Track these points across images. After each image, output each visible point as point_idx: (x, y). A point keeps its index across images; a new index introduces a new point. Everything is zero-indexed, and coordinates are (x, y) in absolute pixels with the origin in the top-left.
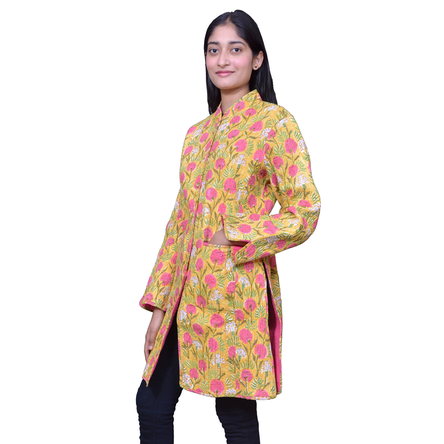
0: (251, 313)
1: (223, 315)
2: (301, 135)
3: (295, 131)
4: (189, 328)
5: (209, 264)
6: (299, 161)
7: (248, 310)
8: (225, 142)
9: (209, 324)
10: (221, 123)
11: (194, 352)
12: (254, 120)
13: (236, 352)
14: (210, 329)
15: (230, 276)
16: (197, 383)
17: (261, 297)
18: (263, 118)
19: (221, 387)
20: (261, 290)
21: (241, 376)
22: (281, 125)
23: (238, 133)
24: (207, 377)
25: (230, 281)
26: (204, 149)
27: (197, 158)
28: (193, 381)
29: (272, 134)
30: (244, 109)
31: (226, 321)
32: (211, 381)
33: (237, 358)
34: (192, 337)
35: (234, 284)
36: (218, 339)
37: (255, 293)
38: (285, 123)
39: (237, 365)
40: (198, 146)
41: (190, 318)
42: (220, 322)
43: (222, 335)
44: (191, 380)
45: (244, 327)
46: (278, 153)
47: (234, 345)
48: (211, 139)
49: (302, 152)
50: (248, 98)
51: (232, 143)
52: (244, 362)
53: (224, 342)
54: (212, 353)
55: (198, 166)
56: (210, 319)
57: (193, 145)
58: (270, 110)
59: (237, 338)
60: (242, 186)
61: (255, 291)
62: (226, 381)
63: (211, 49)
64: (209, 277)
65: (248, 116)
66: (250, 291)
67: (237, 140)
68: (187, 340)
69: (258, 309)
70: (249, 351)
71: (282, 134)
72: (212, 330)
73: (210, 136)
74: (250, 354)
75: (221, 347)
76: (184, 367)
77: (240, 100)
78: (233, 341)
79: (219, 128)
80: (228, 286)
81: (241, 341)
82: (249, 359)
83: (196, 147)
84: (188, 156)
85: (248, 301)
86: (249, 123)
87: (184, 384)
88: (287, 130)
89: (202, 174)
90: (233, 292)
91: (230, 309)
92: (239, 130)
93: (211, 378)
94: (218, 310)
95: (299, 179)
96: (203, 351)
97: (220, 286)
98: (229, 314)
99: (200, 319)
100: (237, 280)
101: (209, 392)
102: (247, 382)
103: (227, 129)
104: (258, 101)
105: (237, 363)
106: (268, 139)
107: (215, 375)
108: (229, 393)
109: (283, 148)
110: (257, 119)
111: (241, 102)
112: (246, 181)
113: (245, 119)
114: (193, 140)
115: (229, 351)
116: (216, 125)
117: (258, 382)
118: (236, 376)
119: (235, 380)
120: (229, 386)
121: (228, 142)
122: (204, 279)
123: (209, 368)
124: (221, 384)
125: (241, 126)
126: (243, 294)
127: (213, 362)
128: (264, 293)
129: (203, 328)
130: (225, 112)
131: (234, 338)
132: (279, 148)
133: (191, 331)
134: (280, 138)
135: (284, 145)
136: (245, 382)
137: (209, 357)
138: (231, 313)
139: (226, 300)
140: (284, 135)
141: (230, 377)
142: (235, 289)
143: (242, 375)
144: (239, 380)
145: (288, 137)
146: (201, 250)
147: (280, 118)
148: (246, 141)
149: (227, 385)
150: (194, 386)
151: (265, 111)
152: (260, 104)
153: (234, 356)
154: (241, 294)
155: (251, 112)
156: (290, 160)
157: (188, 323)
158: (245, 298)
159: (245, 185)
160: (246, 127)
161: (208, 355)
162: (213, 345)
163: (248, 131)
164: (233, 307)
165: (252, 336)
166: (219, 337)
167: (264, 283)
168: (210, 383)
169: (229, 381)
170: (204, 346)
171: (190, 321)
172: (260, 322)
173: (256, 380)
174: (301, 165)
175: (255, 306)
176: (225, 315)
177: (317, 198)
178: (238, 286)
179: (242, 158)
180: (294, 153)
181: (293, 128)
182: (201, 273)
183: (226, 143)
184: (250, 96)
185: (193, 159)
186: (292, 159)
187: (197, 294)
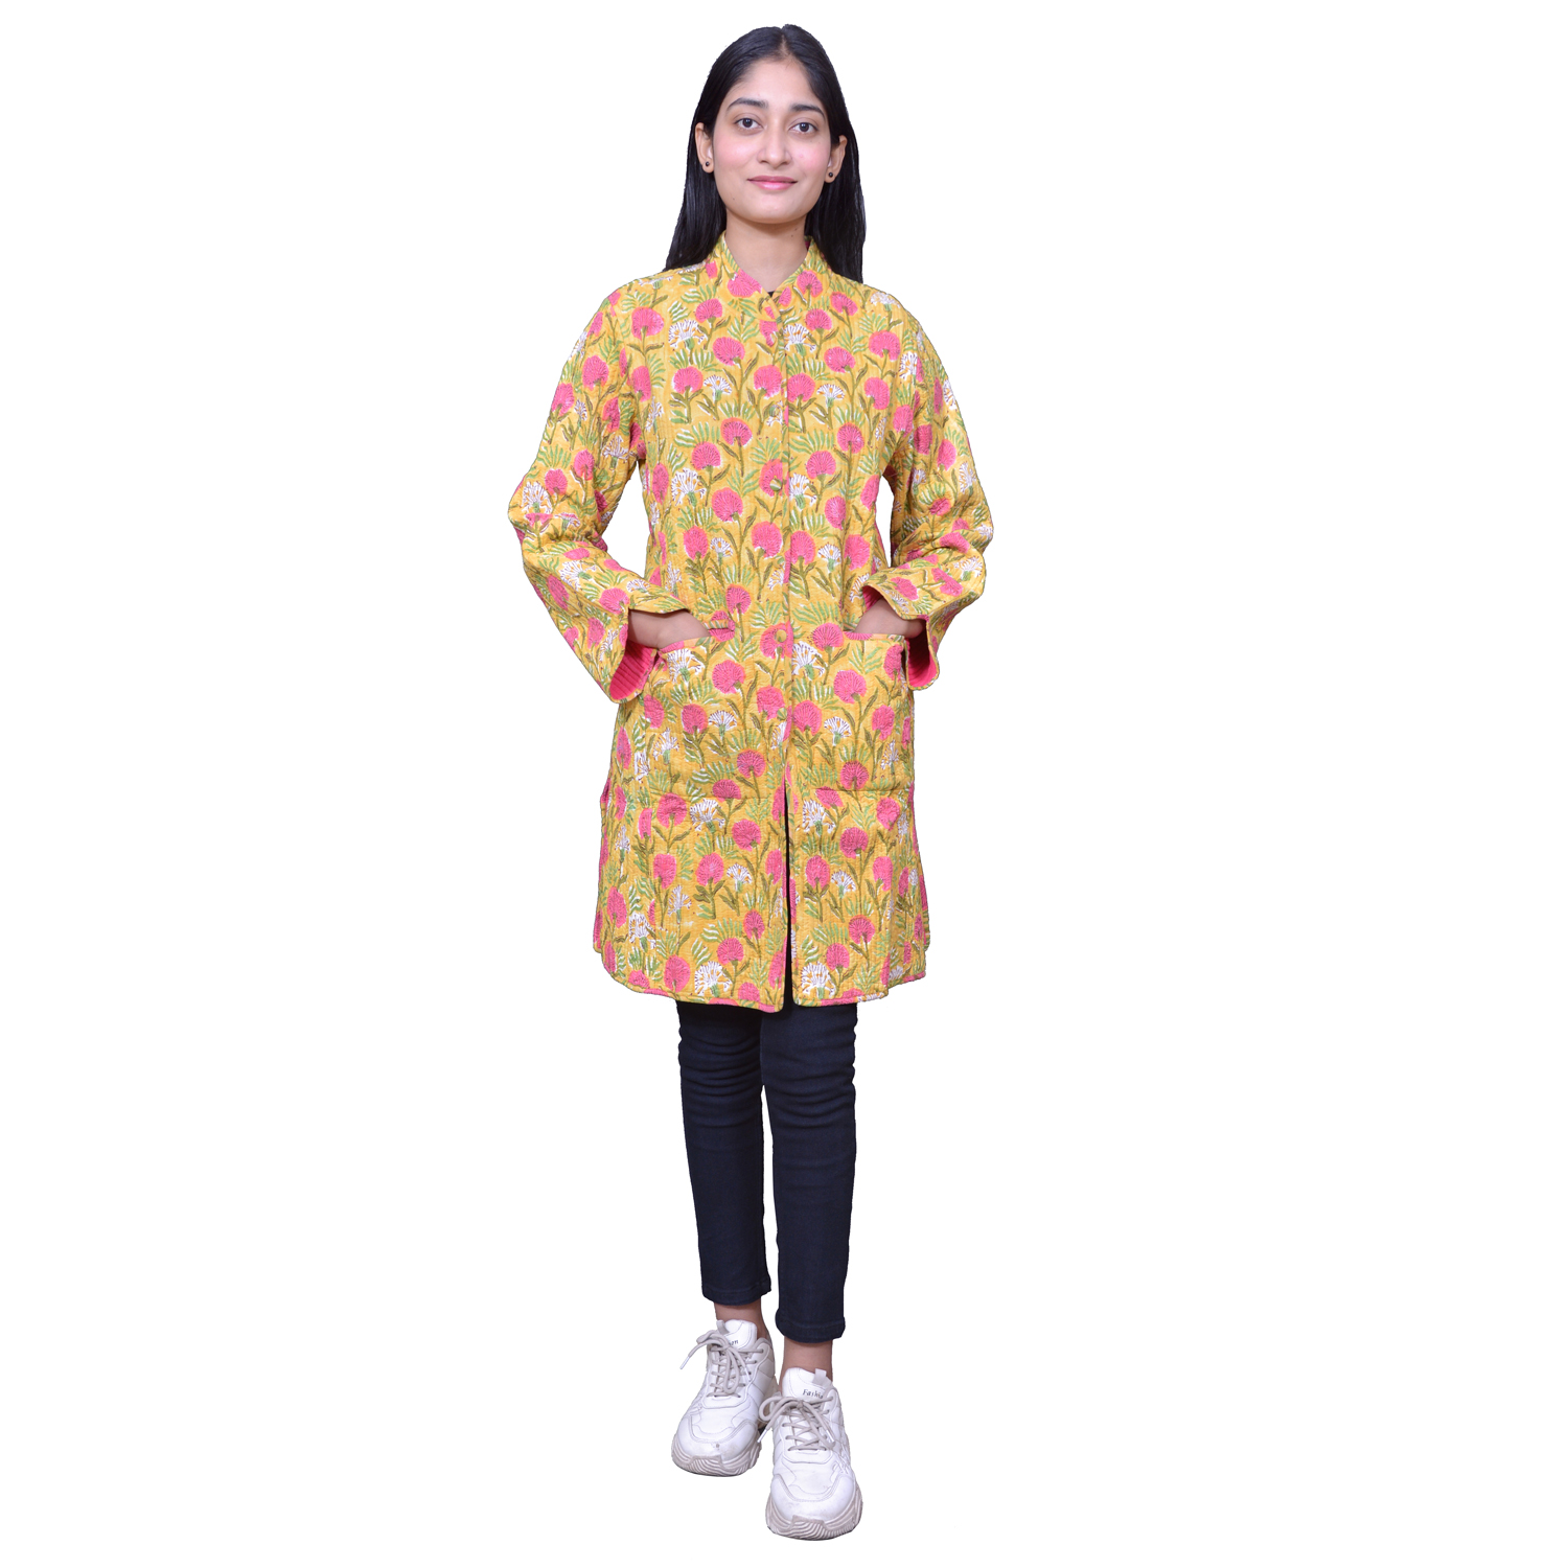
4: (828, 842)
5: (882, 682)
6: (952, 431)
9: (876, 825)
11: (836, 902)
12: (865, 326)
13: (909, 881)
18: (890, 325)
24: (874, 954)
26: (752, 385)
27: (739, 408)
28: (831, 975)
30: (824, 291)
32: (885, 959)
34: (831, 864)
39: (910, 909)
40: (720, 371)
41: (836, 818)
42: (895, 816)
47: (908, 865)
48: (764, 363)
54: (886, 893)
55: (759, 434)
56: (876, 812)
57: (697, 367)
63: (738, 118)
65: (843, 313)
67: (864, 379)
68: (816, 876)
72: (885, 836)
73: (756, 353)
76: (811, 947)
83: (711, 373)
84: (702, 396)
86: (859, 334)
87: (805, 992)
89: (786, 457)
93: (885, 952)
96: (860, 894)
98: (903, 795)
99: (857, 816)
113: (842, 320)
116: (762, 325)
120: (893, 963)
123: (880, 929)
133: (831, 851)
137: (881, 906)
144: (911, 941)
146: (844, 652)
150: (839, 986)
151: (874, 304)
155: (845, 303)
157: (831, 831)
160: (860, 344)
161: (873, 902)
162: (888, 873)
170: (861, 883)
171: (837, 824)
174: (958, 440)
177: (984, 514)
187: (844, 758)
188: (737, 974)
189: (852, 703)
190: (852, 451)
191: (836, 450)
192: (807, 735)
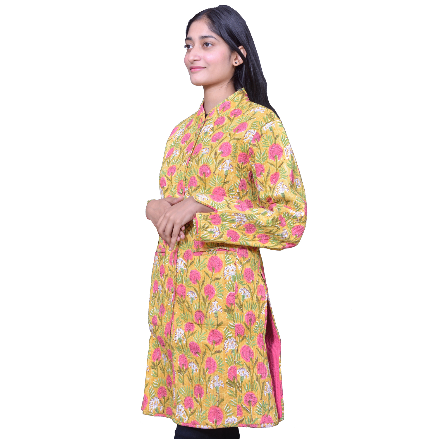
0: (251, 327)
1: (222, 330)
2: (288, 141)
3: (281, 136)
4: (185, 347)
5: (207, 274)
7: (248, 324)
8: (208, 145)
9: (206, 342)
10: (204, 124)
11: (190, 376)
12: (239, 121)
13: (238, 373)
14: (208, 347)
15: (230, 287)
16: (192, 413)
17: (261, 310)
18: (249, 120)
19: (219, 416)
20: (261, 302)
21: (243, 400)
22: (268, 128)
23: (222, 136)
24: (204, 404)
25: (230, 291)
26: (185, 151)
27: (177, 161)
28: (187, 412)
29: (257, 137)
30: (230, 109)
31: (225, 337)
32: (210, 408)
33: (238, 380)
34: (188, 358)
35: (234, 295)
36: (216, 358)
37: (256, 306)
38: (271, 127)
39: (239, 388)
40: (179, 147)
41: (187, 337)
42: (219, 338)
43: (222, 354)
44: (185, 411)
45: (245, 344)
46: (260, 160)
47: (234, 365)
48: (192, 141)
49: (287, 158)
50: (234, 98)
51: (216, 147)
52: (247, 383)
53: (223, 362)
54: (210, 375)
55: (178, 170)
56: (208, 336)
57: (175, 147)
58: (257, 111)
59: (238, 357)
60: (233, 192)
61: (256, 304)
62: (225, 408)
64: (208, 288)
65: (233, 117)
66: (251, 304)
67: (221, 143)
68: (183, 363)
69: (257, 323)
70: (252, 371)
71: (267, 138)
72: (210, 347)
73: (193, 138)
74: (253, 374)
75: (220, 368)
76: (178, 396)
77: (226, 100)
78: (233, 360)
79: (203, 129)
80: (227, 296)
81: (242, 360)
82: (252, 379)
83: (176, 149)
84: (169, 159)
85: (248, 314)
86: (234, 125)
87: (177, 417)
88: (273, 135)
89: (185, 179)
90: (233, 304)
91: (230, 323)
92: (223, 132)
93: (210, 405)
94: (216, 324)
95: (278, 188)
96: (200, 374)
97: (219, 296)
98: (228, 329)
99: (198, 336)
100: (237, 291)
101: (207, 423)
102: (252, 407)
103: (211, 131)
104: (245, 101)
105: (238, 385)
106: (252, 143)
107: (213, 400)
108: (228, 422)
109: (267, 154)
110: (242, 120)
111: (227, 102)
112: (237, 186)
113: (230, 121)
114: (174, 141)
115: (228, 372)
116: (198, 126)
117: (263, 406)
118: (238, 401)
119: (236, 406)
120: (228, 414)
121: (212, 146)
122: (204, 291)
123: (207, 393)
124: (220, 412)
125: (225, 128)
126: (243, 306)
127: (211, 386)
128: (265, 306)
129: (200, 346)
130: (210, 112)
131: (235, 356)
132: (262, 154)
133: (187, 352)
134: (264, 143)
135: (267, 152)
136: (249, 407)
137: (207, 380)
138: (230, 328)
139: (225, 312)
140: (269, 139)
141: (230, 403)
142: (235, 300)
143: (245, 398)
144: (242, 405)
145: (274, 142)
147: (266, 121)
148: (230, 144)
149: (226, 413)
150: (189, 418)
151: (251, 112)
152: (247, 104)
153: (235, 378)
154: (241, 306)
155: (236, 113)
156: (273, 167)
157: (185, 342)
158: (245, 311)
159: (236, 190)
160: (231, 129)
161: (205, 378)
162: (211, 366)
163: (232, 133)
164: (233, 321)
165: (253, 353)
166: (218, 356)
167: (265, 295)
168: (207, 412)
169: (228, 407)
170: (201, 369)
171: (187, 339)
172: (258, 338)
173: (260, 404)
174: (283, 172)
175: (255, 321)
176: (224, 330)
178: (238, 297)
179: (229, 163)
180: (279, 159)
181: (280, 132)
182: (199, 285)
183: (209, 147)
184: (237, 95)
185: (173, 162)
186: (276, 166)
187: (195, 309)
188: (165, 403)
189: (196, 284)
190: (205, 176)
191: (198, 176)
192: (182, 299)
